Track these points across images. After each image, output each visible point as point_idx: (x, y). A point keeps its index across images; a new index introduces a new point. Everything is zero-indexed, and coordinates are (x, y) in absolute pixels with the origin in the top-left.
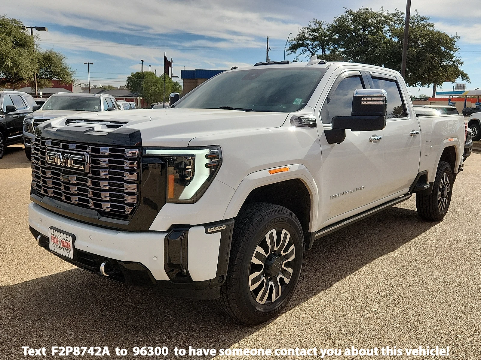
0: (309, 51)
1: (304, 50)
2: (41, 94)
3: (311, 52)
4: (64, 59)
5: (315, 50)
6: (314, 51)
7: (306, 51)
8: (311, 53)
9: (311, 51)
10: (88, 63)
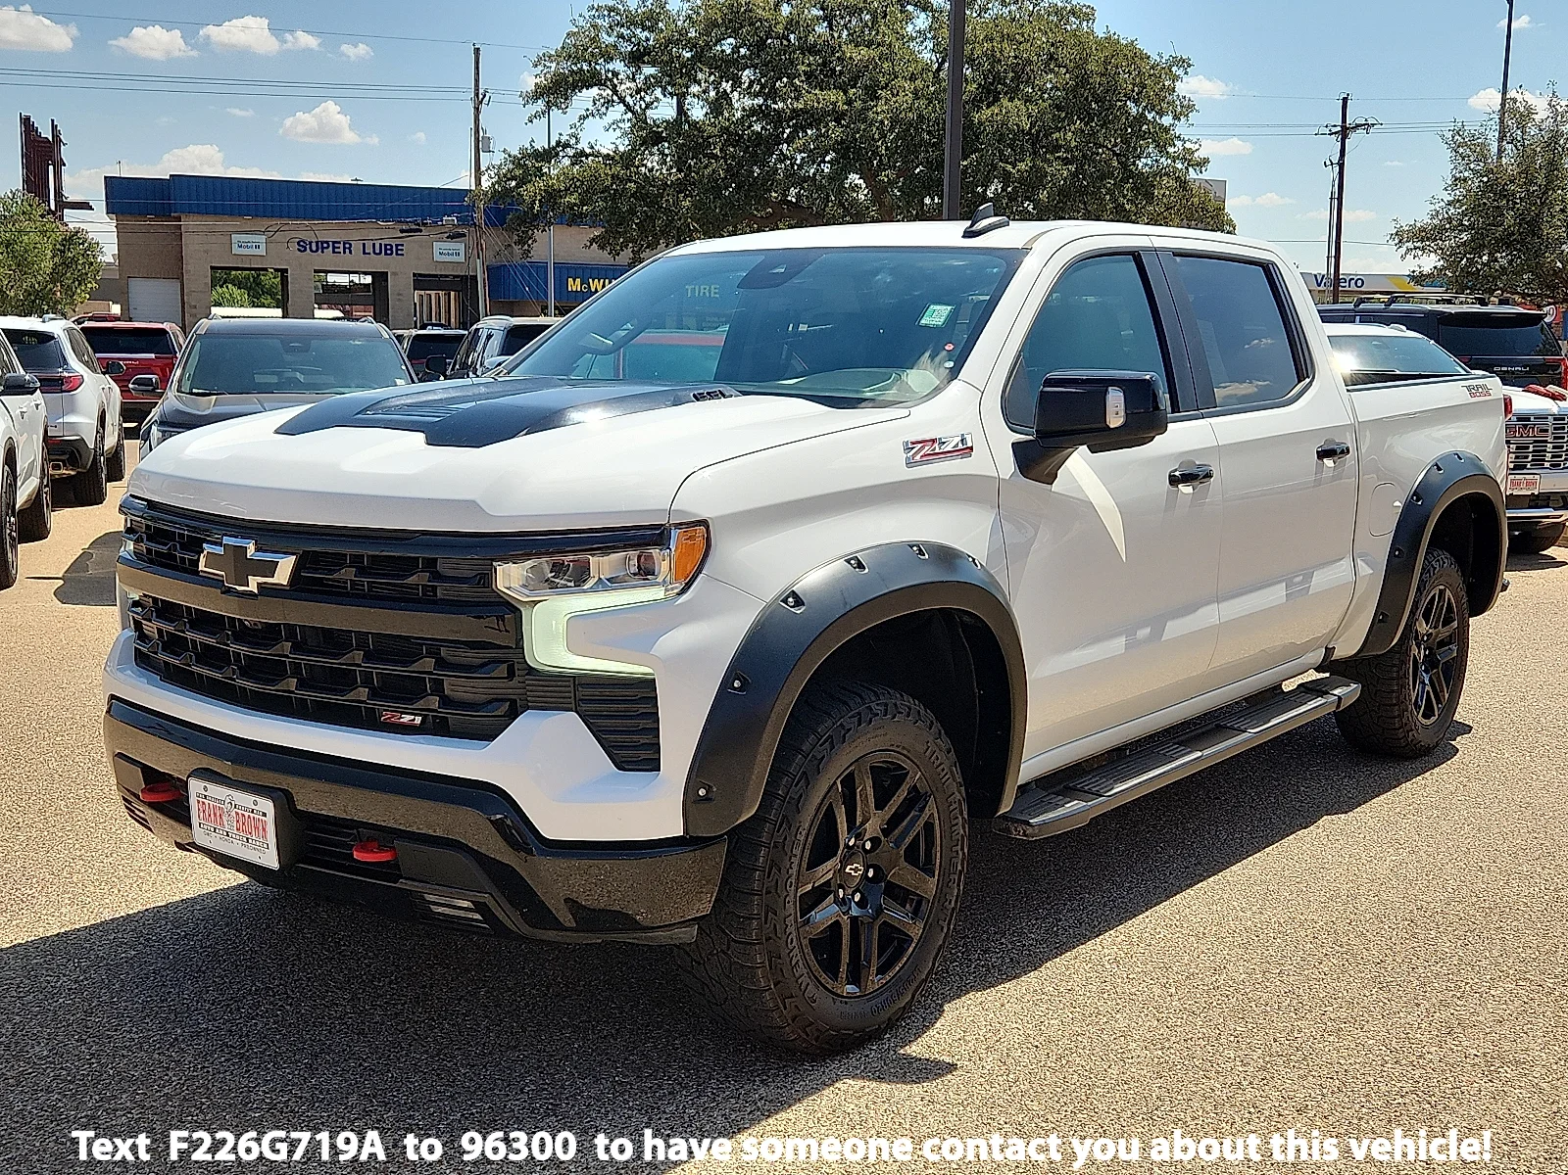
0: (621, 105)
1: (602, 101)
3: (629, 108)
5: (647, 99)
6: (643, 106)
7: (609, 103)
8: (630, 115)
9: (631, 103)
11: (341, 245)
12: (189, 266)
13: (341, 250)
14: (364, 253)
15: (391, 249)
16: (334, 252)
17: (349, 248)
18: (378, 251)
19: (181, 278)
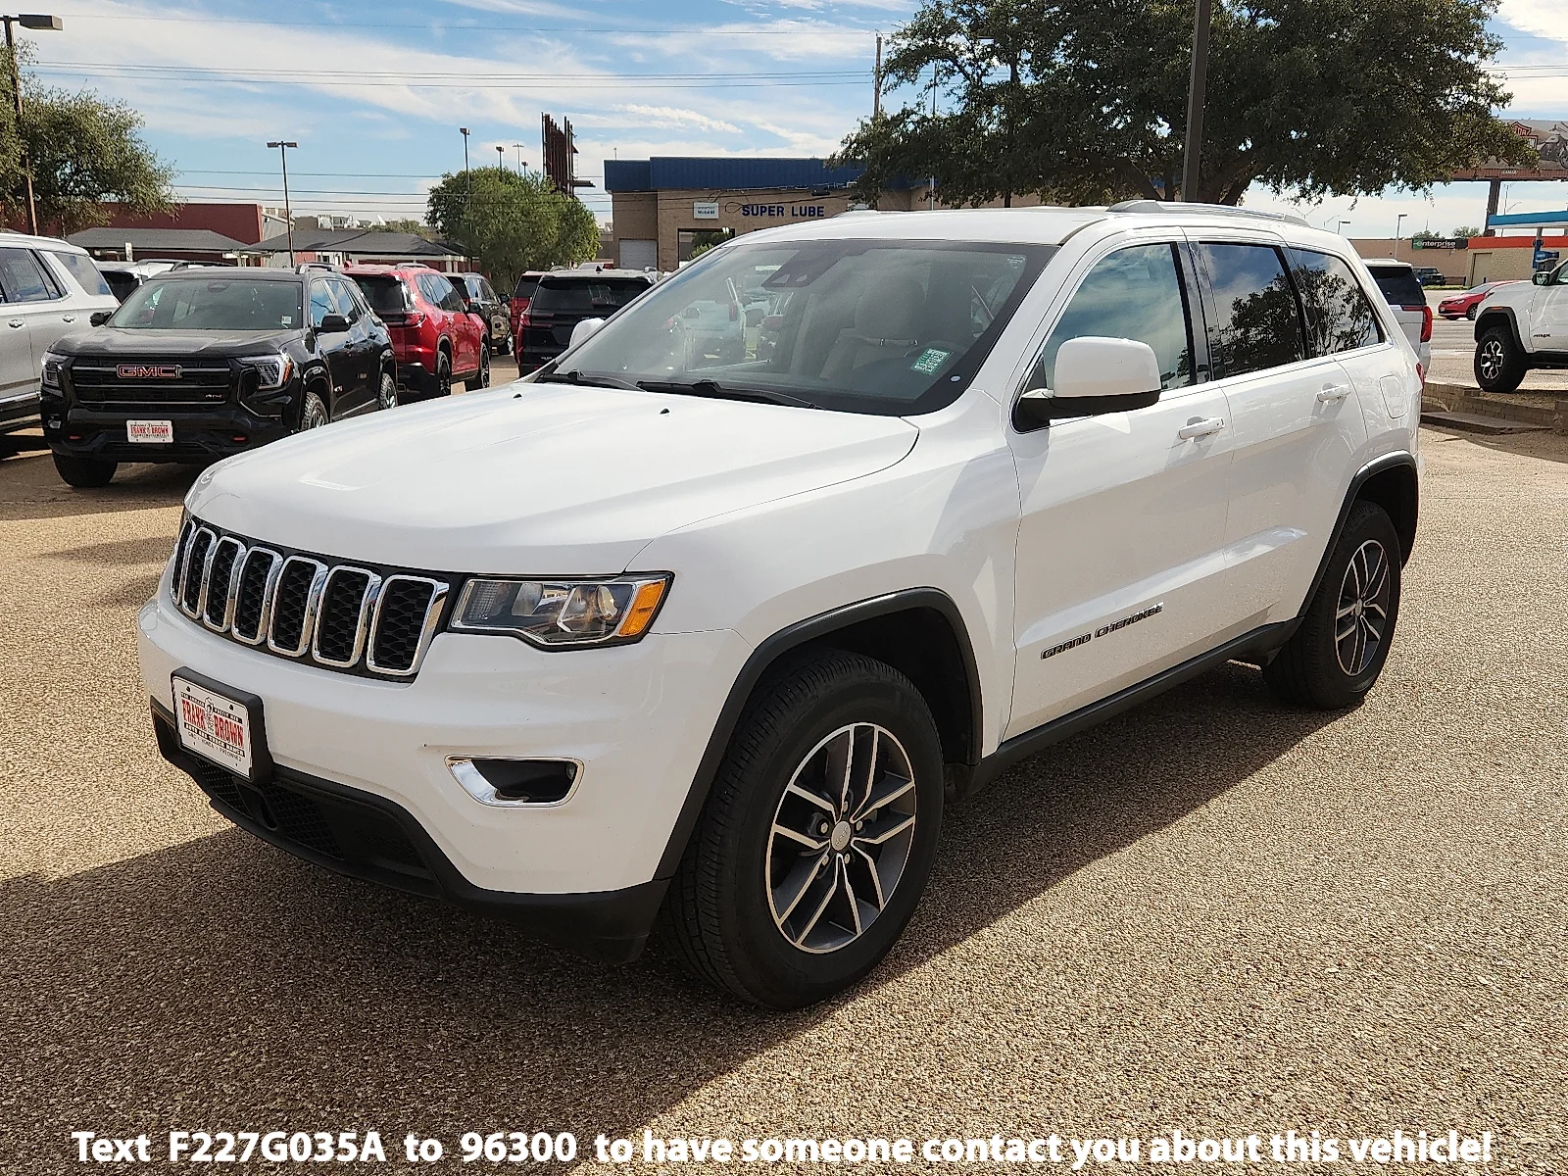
0: (961, 74)
1: (944, 71)
2: (129, 247)
4: (135, 128)
6: (980, 74)
8: (968, 82)
9: (970, 72)
10: (283, 144)
11: (776, 209)
12: (663, 228)
13: (776, 213)
14: (793, 215)
15: (814, 211)
16: (770, 215)
17: (782, 211)
18: (803, 213)
19: (656, 240)
